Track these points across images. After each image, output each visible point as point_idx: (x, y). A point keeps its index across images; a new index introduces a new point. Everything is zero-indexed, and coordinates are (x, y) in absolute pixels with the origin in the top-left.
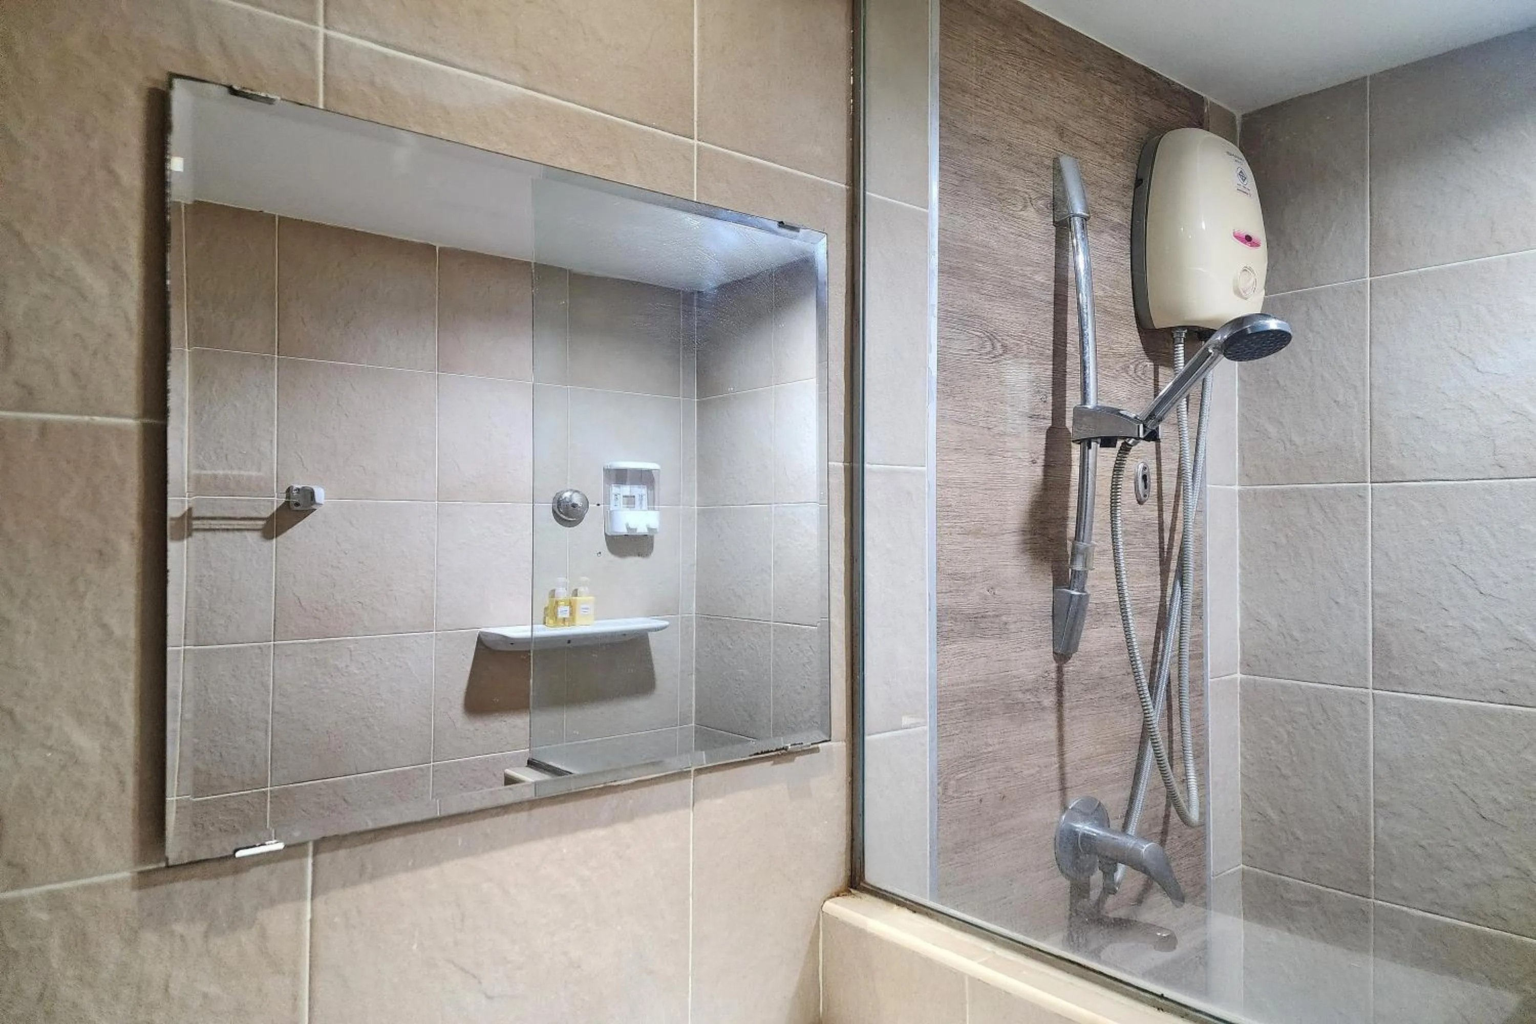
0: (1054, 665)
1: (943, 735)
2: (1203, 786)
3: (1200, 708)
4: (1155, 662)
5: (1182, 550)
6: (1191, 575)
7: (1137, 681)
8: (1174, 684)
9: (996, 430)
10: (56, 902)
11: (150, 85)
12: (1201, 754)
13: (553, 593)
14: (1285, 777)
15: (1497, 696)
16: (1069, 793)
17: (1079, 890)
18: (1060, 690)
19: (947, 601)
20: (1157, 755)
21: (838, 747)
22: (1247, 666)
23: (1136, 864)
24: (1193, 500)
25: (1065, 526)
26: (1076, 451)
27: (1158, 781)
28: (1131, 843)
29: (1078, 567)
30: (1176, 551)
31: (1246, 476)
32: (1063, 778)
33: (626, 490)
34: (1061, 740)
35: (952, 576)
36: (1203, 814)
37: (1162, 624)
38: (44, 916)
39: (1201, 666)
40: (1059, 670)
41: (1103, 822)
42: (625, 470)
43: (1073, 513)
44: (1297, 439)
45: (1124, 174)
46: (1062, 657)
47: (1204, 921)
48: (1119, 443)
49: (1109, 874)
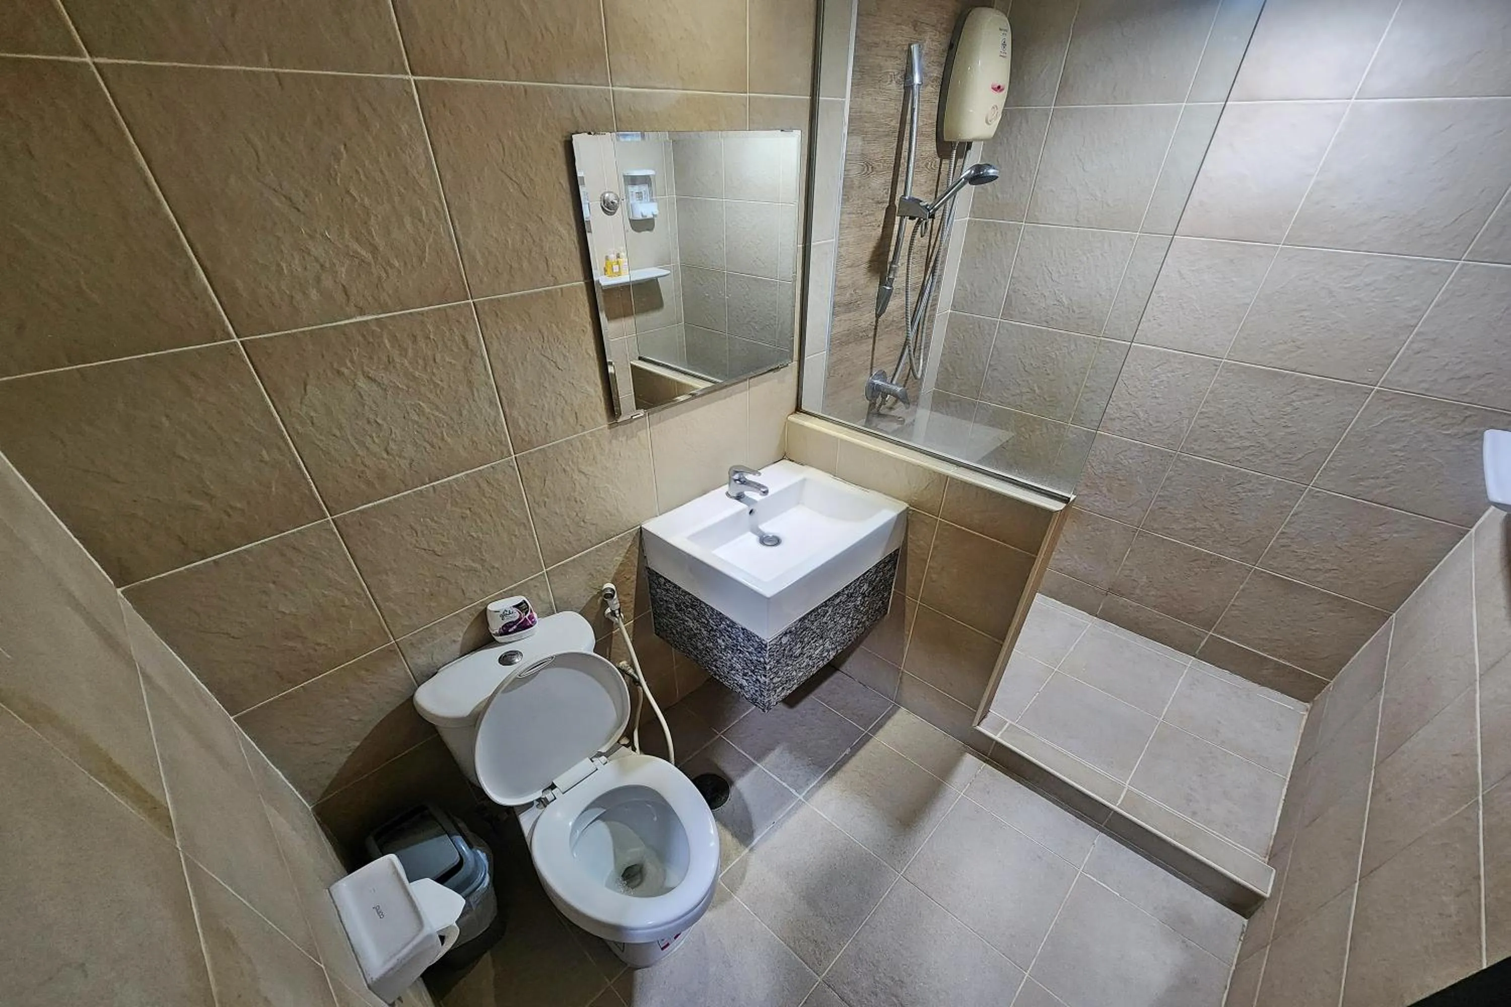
0: (875, 319)
1: (831, 353)
2: (925, 360)
3: (930, 329)
4: (916, 310)
5: (936, 260)
6: (938, 272)
7: (907, 321)
8: (922, 321)
9: (864, 214)
10: (592, 434)
11: (564, 139)
12: (927, 346)
13: (607, 258)
14: (958, 354)
15: (1045, 324)
16: (874, 369)
17: (872, 405)
18: (876, 329)
19: (838, 299)
20: (909, 351)
21: (795, 363)
22: (954, 307)
23: (895, 395)
24: (946, 233)
25: (888, 255)
26: (898, 219)
27: (908, 360)
28: (894, 388)
29: (891, 277)
30: (933, 258)
31: (973, 213)
32: (872, 364)
33: (636, 189)
34: (873, 349)
35: (841, 288)
36: (923, 374)
37: (921, 294)
38: (590, 438)
39: (935, 310)
40: (877, 321)
41: (885, 380)
42: (635, 176)
43: (892, 248)
44: (999, 196)
45: (945, 40)
46: (878, 316)
47: (916, 412)
48: (917, 219)
49: (884, 398)
